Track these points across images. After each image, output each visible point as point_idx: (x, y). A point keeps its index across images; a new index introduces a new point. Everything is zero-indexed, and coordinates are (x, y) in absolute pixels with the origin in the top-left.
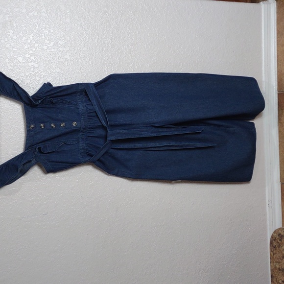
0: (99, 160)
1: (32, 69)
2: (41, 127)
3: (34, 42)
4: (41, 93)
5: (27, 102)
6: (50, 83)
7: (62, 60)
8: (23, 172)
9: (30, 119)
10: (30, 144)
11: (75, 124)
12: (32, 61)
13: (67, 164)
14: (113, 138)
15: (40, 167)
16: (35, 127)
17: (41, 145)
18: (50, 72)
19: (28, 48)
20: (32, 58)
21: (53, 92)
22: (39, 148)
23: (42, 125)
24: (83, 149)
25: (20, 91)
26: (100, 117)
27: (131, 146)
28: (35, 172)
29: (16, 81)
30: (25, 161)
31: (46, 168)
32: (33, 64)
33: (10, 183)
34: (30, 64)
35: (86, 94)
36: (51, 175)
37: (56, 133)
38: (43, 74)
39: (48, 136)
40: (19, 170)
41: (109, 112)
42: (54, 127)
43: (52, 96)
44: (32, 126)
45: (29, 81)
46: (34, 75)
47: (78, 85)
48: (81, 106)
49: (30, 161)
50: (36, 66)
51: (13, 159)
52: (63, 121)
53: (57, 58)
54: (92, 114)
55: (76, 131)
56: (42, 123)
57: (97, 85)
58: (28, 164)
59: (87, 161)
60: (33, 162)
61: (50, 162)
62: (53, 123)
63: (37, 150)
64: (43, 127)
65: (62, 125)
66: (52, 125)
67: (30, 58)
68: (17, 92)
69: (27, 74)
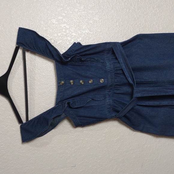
0: (125, 116)
1: (64, 30)
2: (70, 83)
3: (66, 5)
4: (71, 51)
5: (58, 59)
6: (79, 43)
7: (91, 22)
8: (54, 126)
9: (60, 76)
10: (60, 99)
11: (102, 81)
12: (64, 23)
13: (94, 119)
14: (139, 95)
15: (70, 121)
16: (65, 83)
17: (71, 101)
18: (80, 33)
19: (61, 11)
20: (64, 20)
21: (82, 50)
22: (68, 103)
23: (71, 81)
24: (110, 105)
25: (51, 49)
26: (127, 74)
27: (157, 103)
28: (65, 126)
29: (49, 41)
30: (55, 115)
31: (74, 123)
32: (65, 25)
33: (42, 136)
34: (63, 25)
35: (113, 53)
36: (79, 129)
37: (84, 89)
38: (74, 34)
39: (76, 92)
40: (49, 124)
41: (135, 70)
42: (83, 83)
43: (81, 54)
44: (63, 82)
45: (61, 41)
46: (66, 35)
47: (106, 43)
48: (108, 64)
49: (60, 115)
50: (68, 27)
51: (45, 112)
52: (92, 78)
53: (87, 20)
54: (118, 72)
55: (103, 88)
56: (72, 80)
57: (125, 44)
58: (58, 118)
59: (113, 117)
60: (62, 116)
61: (78, 116)
62: (82, 79)
63: (66, 105)
64: (72, 84)
65: (90, 82)
66: (81, 81)
67: (62, 20)
68: (49, 50)
69: (59, 34)
